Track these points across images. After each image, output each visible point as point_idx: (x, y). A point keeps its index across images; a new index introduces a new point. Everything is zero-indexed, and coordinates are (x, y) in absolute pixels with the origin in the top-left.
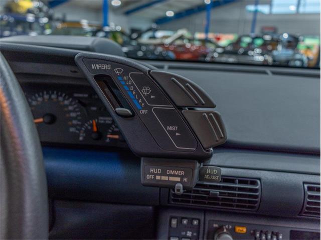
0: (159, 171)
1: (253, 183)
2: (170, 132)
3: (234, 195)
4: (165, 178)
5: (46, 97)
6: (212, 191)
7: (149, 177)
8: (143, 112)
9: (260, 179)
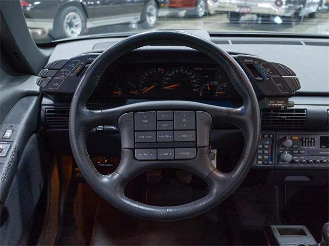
0: (274, 102)
1: (303, 112)
2: (279, 86)
3: (293, 118)
4: (276, 105)
5: (177, 71)
6: (282, 117)
7: (269, 105)
8: (267, 79)
9: (306, 109)
